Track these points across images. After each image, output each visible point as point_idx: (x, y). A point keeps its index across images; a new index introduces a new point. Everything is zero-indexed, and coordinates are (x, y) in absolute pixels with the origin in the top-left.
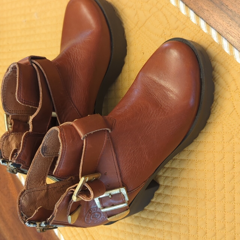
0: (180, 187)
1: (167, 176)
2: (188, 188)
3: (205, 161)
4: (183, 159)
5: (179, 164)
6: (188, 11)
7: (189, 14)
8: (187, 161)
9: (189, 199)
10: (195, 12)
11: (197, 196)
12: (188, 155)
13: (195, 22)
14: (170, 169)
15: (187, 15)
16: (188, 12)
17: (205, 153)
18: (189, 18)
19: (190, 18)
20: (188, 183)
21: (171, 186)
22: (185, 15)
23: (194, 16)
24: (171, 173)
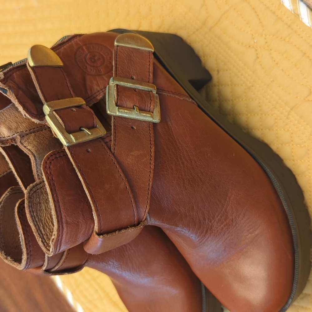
6: (296, 3)
7: (298, 9)
10: (308, 6)
13: (309, 23)
15: (294, 11)
16: (297, 5)
18: (297, 15)
19: (299, 16)
22: (291, 10)
23: (308, 13)
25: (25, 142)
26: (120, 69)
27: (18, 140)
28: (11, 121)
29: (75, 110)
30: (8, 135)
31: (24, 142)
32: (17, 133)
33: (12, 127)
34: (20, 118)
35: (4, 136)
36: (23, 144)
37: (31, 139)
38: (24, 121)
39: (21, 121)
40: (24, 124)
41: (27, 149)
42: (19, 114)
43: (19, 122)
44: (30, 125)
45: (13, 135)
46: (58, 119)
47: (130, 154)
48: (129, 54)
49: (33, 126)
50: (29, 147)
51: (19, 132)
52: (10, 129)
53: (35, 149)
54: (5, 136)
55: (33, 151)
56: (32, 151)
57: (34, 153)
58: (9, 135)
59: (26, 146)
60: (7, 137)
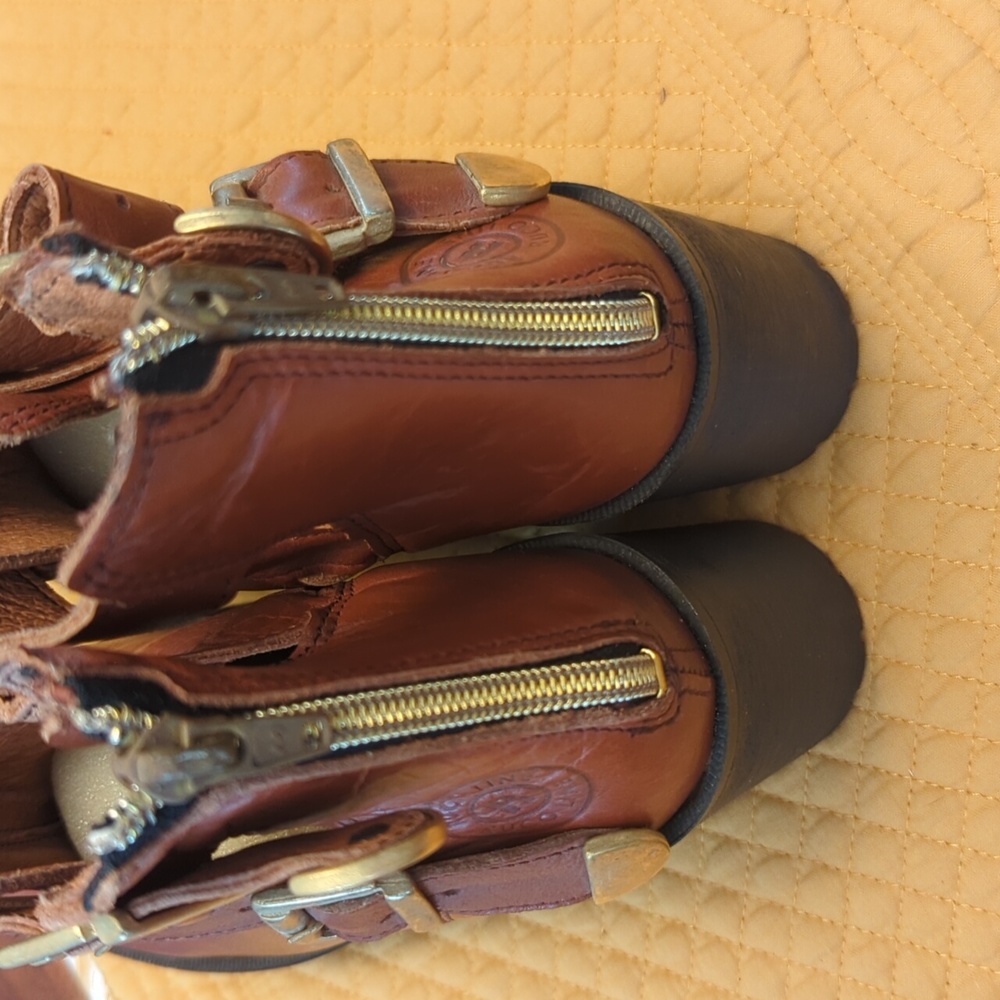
0: (794, 910)
1: (728, 834)
2: (845, 927)
3: (968, 792)
4: (835, 760)
5: (806, 782)
8: (861, 773)
9: (839, 988)
11: (894, 979)
12: (867, 741)
14: (755, 801)
17: (972, 749)
20: (848, 900)
21: (746, 895)
24: (753, 821)
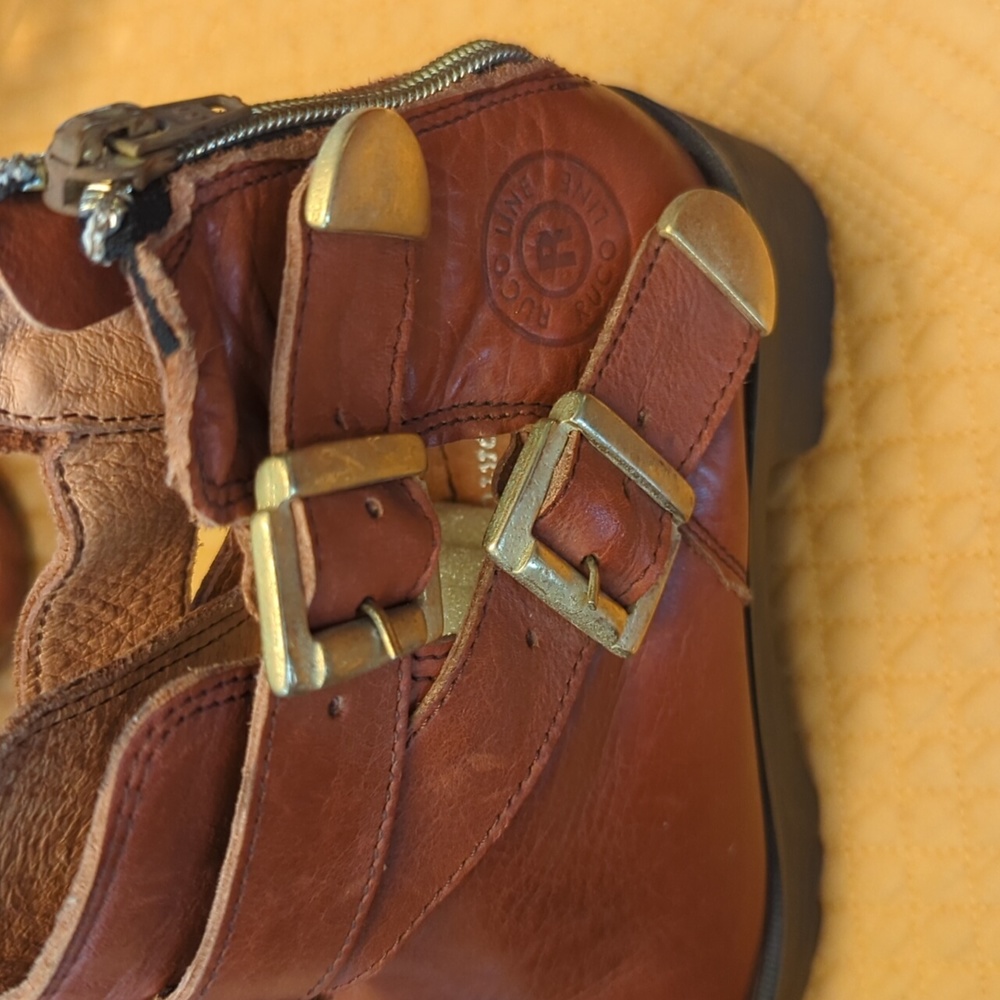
25: (76, 465)
26: (622, 353)
27: (55, 447)
28: (74, 347)
29: (381, 512)
30: (25, 408)
31: (71, 463)
32: (65, 417)
33: (64, 376)
34: (119, 347)
35: (7, 406)
36: (62, 473)
37: (106, 462)
38: (127, 370)
39: (118, 364)
40: (120, 384)
41: (70, 502)
42: (125, 329)
43: (106, 368)
44: (141, 399)
45: (46, 419)
46: (301, 548)
47: (463, 758)
48: (684, 303)
49: (152, 404)
50: (78, 498)
51: (80, 414)
52: (49, 383)
53: (102, 513)
54: (11, 410)
55: (88, 524)
56: (83, 520)
57: (85, 531)
58: (29, 412)
59: (71, 485)
60: (16, 416)
